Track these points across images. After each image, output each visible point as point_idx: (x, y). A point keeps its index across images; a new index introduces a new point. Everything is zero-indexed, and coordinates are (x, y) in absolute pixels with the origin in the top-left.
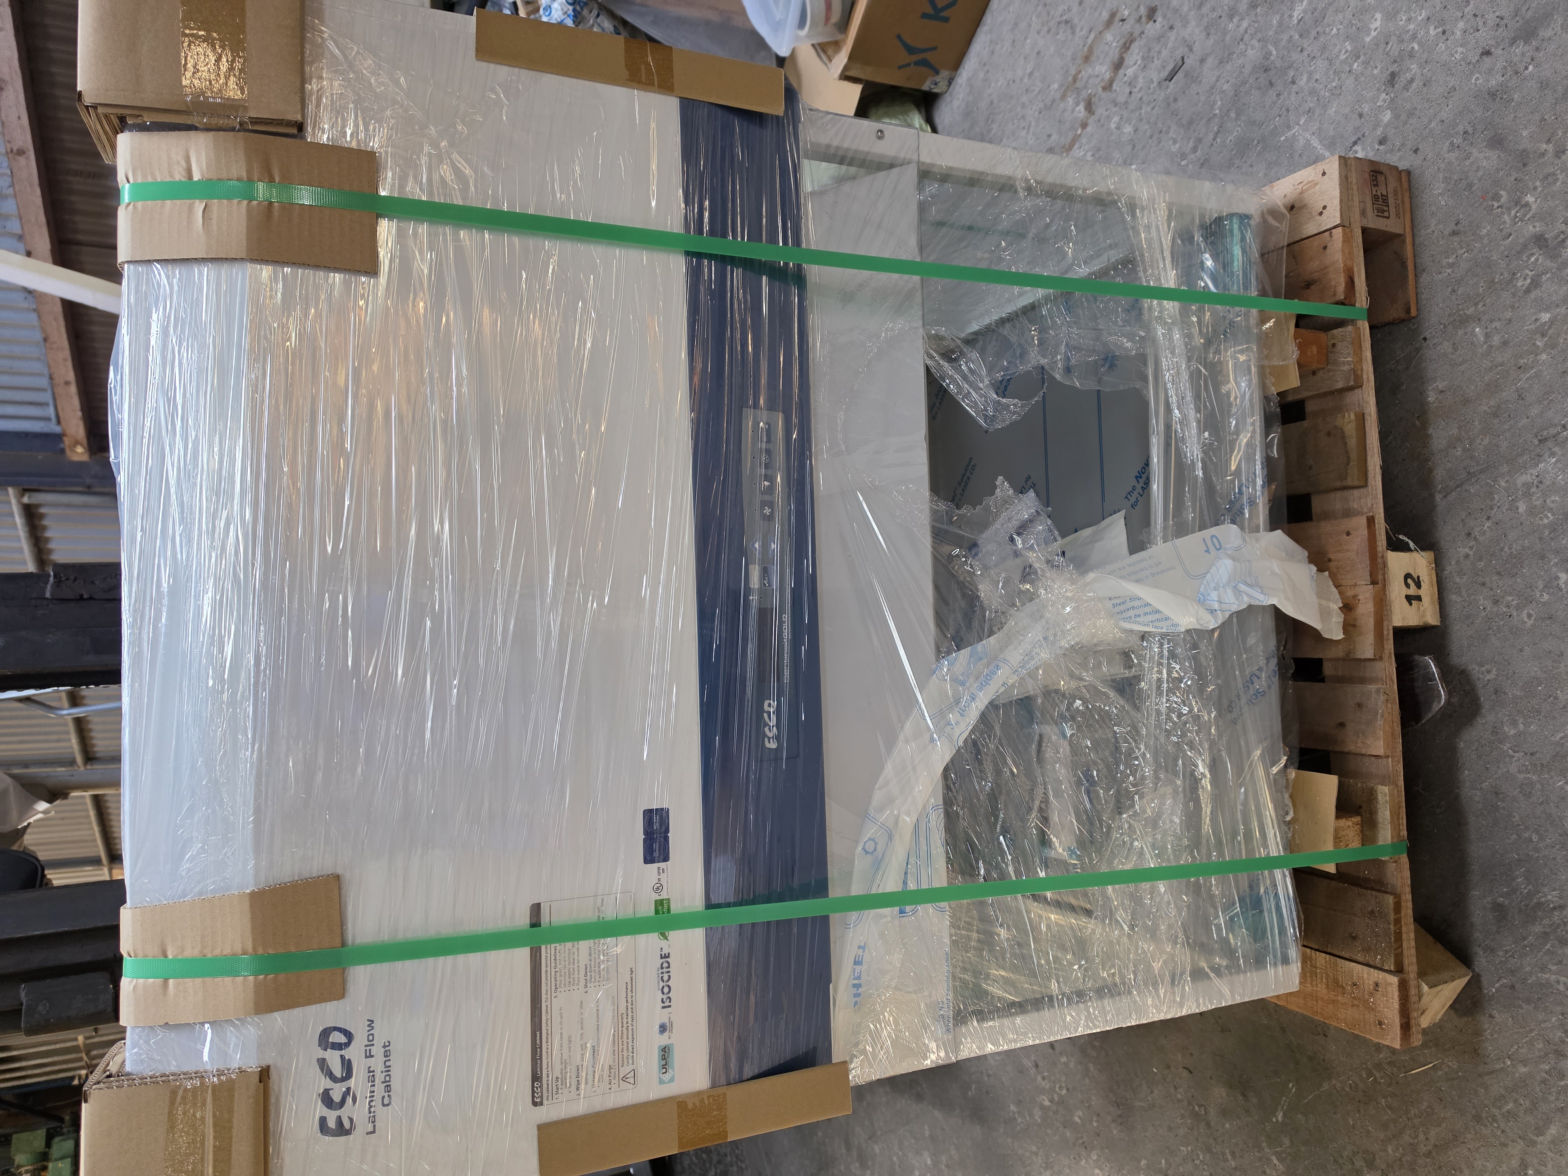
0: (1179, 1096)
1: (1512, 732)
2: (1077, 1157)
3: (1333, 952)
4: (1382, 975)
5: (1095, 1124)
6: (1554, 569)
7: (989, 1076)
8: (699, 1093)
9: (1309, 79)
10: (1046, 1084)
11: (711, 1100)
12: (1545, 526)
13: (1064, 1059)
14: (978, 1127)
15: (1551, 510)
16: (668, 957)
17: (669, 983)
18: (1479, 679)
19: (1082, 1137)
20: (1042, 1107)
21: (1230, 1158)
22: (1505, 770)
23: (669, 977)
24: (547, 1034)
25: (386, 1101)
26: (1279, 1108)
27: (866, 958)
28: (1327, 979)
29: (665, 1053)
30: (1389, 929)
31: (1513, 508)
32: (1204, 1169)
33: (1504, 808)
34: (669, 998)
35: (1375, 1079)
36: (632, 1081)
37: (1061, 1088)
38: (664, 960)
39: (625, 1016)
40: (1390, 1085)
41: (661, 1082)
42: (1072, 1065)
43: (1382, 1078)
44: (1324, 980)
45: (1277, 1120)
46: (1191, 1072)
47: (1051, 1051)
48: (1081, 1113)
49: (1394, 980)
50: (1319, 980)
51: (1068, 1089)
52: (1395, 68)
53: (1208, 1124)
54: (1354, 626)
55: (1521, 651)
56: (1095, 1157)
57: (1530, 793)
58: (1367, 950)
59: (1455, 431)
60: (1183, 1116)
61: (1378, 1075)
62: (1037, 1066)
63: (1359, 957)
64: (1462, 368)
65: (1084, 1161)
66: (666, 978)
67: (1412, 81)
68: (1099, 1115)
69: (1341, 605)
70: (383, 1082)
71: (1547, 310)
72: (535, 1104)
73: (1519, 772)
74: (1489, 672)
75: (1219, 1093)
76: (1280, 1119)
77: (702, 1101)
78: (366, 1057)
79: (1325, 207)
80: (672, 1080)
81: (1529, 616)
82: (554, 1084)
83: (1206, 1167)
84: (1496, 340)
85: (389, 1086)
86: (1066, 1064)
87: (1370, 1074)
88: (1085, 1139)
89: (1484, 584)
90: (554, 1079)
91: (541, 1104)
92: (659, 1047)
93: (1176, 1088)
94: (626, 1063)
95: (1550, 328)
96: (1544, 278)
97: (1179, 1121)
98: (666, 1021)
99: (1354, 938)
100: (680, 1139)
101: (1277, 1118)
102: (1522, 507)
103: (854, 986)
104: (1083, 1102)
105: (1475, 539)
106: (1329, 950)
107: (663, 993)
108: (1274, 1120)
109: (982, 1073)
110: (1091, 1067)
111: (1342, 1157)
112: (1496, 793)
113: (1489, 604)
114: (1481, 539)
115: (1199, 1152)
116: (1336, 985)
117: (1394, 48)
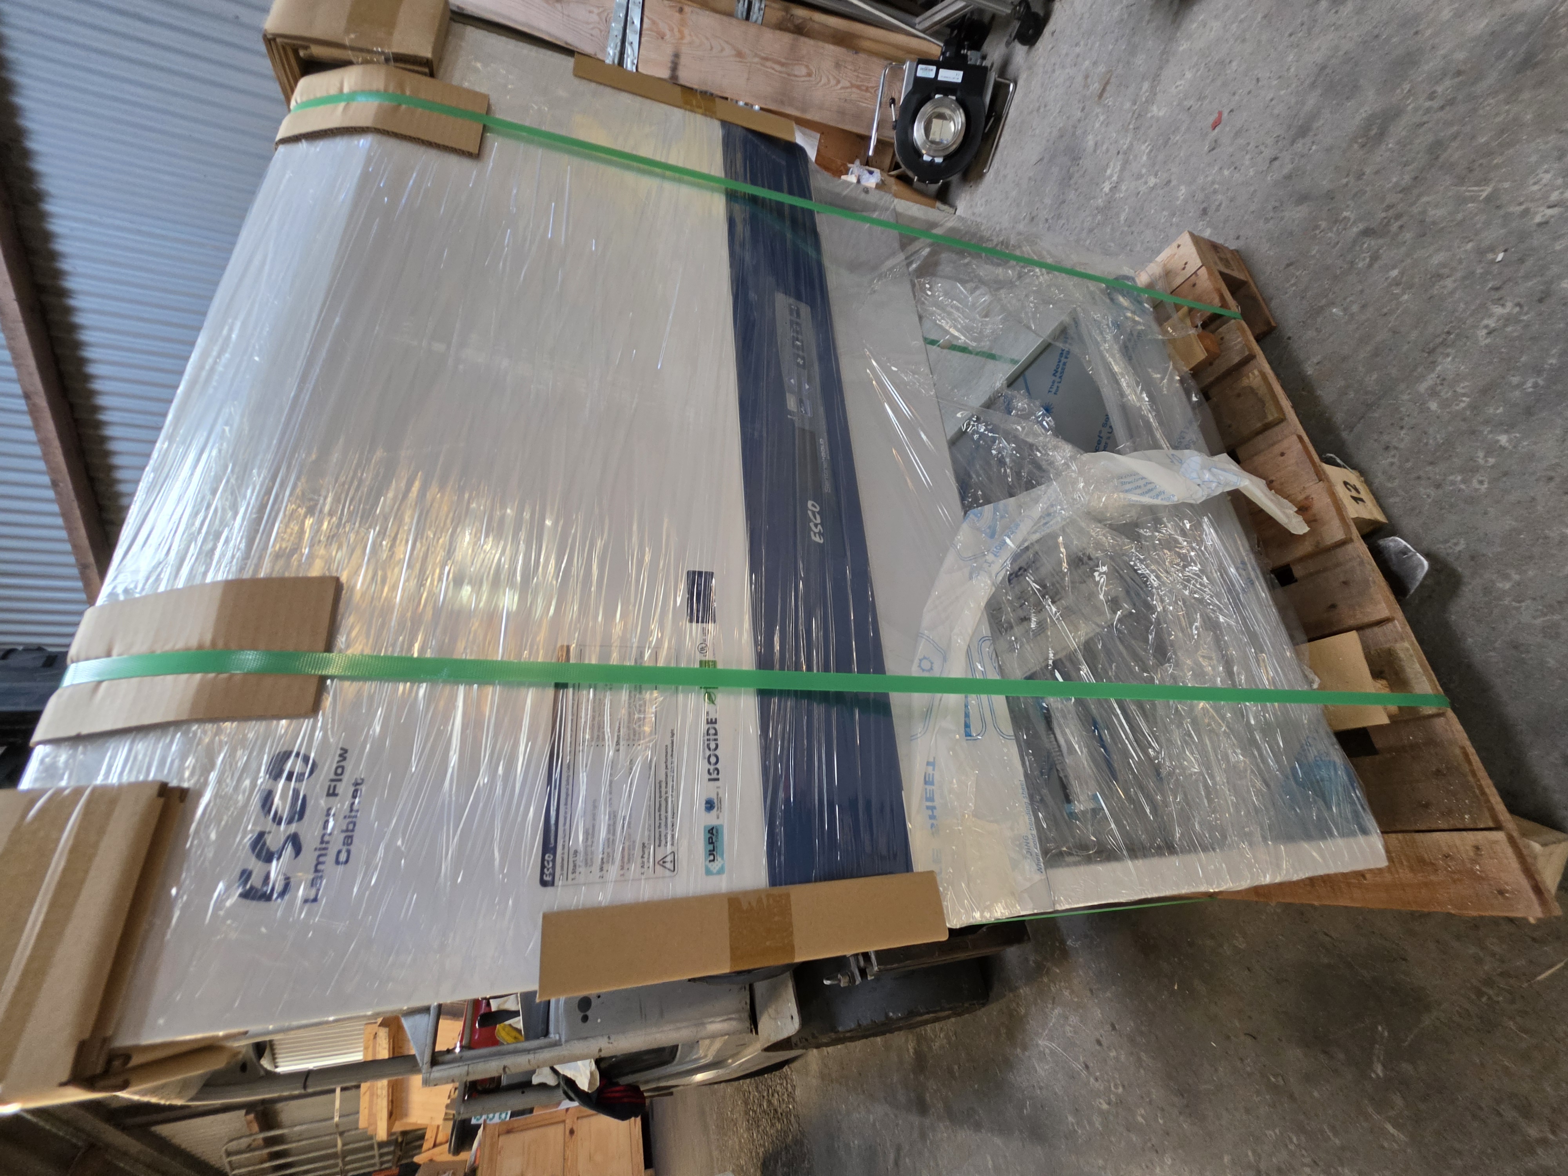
0: (1248, 1069)
1: (1507, 586)
2: (1150, 1165)
3: (1404, 828)
4: (1480, 835)
5: (1161, 1121)
6: (1490, 436)
7: (1041, 1088)
8: (756, 892)
9: (1142, 243)
10: (1099, 1086)
11: (771, 901)
12: (1464, 409)
13: (1113, 1054)
14: (1039, 1148)
15: (1464, 395)
16: (716, 722)
17: (717, 752)
18: (1448, 554)
19: (1150, 1140)
20: (1101, 1112)
21: (1330, 1134)
22: (1516, 622)
23: (717, 746)
24: (567, 795)
25: (343, 857)
26: (1375, 1059)
27: (937, 778)
28: (1408, 861)
29: (713, 835)
30: (1468, 782)
31: (1423, 409)
32: (1303, 1156)
33: (1531, 658)
34: (717, 770)
35: (1490, 998)
36: (669, 865)
37: (1116, 1086)
38: (710, 726)
39: (663, 785)
40: (1513, 1002)
41: (708, 872)
42: (1123, 1058)
43: (1498, 995)
44: (1405, 863)
45: (1377, 1075)
46: (1255, 1038)
47: (1098, 1047)
48: (1143, 1112)
49: (1499, 836)
50: (1398, 865)
51: (1123, 1086)
52: (1205, 205)
53: (1292, 1097)
54: (1315, 521)
55: (1486, 513)
56: (1169, 1162)
57: (1557, 633)
58: (1448, 813)
59: (1342, 383)
60: (1258, 1093)
61: (1491, 992)
62: (1087, 1067)
63: (1441, 824)
64: (1331, 339)
65: (1158, 1169)
66: (713, 746)
67: (1220, 205)
68: (1163, 1110)
69: (1296, 509)
70: (343, 831)
71: (1394, 267)
72: (544, 883)
73: (1534, 618)
74: (1456, 544)
75: (1294, 1054)
76: (1381, 1074)
77: (759, 900)
78: (329, 795)
79: (1186, 264)
80: (721, 872)
81: (1481, 482)
82: (571, 860)
83: (1304, 1152)
84: (1355, 308)
85: (351, 837)
86: (1117, 1059)
87: (1480, 994)
88: (1154, 1141)
89: (1419, 478)
90: (572, 852)
91: (552, 884)
92: (705, 827)
93: (1242, 1060)
94: (663, 843)
95: (1402, 277)
96: (1381, 251)
97: (1256, 1099)
98: (713, 796)
99: (1427, 806)
100: (733, 950)
101: (1375, 1072)
102: (1433, 406)
103: (928, 808)
104: (1142, 1097)
105: (1396, 448)
106: (1399, 827)
107: (709, 763)
108: (1373, 1076)
109: (1034, 1086)
110: (1143, 1056)
111: (1481, 1108)
112: (1516, 647)
113: (1432, 492)
114: (1402, 446)
115: (1291, 1135)
116: (1422, 863)
117: (1200, 196)
